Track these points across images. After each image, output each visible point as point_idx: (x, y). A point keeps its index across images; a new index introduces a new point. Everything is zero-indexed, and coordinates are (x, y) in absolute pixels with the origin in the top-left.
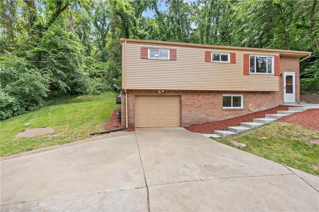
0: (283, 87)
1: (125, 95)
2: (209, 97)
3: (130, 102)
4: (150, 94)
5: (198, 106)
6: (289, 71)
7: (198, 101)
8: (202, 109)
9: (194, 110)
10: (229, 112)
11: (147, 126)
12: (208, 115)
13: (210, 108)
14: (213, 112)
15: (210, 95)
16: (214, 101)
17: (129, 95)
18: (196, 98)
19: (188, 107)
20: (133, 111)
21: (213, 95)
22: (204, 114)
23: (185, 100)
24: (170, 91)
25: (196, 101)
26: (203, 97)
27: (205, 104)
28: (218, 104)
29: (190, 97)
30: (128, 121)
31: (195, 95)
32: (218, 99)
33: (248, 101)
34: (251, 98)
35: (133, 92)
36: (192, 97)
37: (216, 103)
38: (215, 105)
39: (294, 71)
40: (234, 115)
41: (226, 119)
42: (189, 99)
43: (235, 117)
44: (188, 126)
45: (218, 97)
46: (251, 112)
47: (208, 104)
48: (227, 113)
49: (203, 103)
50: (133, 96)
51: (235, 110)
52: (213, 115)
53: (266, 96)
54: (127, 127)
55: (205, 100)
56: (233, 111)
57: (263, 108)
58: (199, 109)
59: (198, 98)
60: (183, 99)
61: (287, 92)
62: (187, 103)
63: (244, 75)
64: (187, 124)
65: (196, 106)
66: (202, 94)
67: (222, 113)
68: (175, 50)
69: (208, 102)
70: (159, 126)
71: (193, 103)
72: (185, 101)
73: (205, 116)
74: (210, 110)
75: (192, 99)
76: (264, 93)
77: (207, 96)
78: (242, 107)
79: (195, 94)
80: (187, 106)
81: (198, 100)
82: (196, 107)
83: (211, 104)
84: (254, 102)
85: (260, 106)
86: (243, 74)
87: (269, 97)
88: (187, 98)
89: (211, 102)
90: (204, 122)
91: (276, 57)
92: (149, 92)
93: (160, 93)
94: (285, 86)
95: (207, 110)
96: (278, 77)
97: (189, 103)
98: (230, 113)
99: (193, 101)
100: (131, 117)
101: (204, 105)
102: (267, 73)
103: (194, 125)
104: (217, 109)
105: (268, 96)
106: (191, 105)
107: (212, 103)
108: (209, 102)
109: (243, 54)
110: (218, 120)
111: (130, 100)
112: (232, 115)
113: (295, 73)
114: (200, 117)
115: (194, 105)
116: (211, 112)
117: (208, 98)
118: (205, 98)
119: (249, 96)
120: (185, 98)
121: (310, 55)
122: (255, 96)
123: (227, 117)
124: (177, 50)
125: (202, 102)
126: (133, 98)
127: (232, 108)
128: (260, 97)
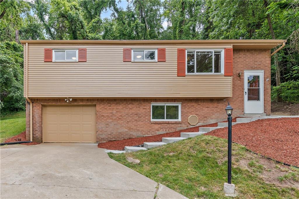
0: (243, 92)
1: (30, 105)
2: (132, 106)
3: (35, 113)
4: (58, 103)
5: (118, 117)
6: (253, 68)
7: (117, 112)
8: (122, 122)
9: (112, 123)
10: (160, 126)
11: (57, 142)
12: (130, 129)
13: (133, 120)
14: (137, 126)
15: (133, 104)
16: (139, 112)
17: (34, 105)
18: (115, 107)
19: (105, 119)
20: (38, 123)
21: (138, 104)
22: (126, 128)
23: (101, 110)
24: (82, 99)
25: (115, 111)
26: (124, 106)
27: (127, 116)
28: (144, 116)
29: (107, 106)
30: (33, 135)
31: (114, 105)
32: (145, 109)
33: (188, 111)
34: (193, 107)
35: (39, 102)
36: (110, 106)
37: (142, 114)
38: (140, 117)
39: (262, 69)
40: (167, 130)
41: (155, 134)
42: (106, 109)
43: (169, 132)
44: (105, 142)
45: (145, 106)
46: (192, 127)
47: (131, 116)
48: (157, 127)
49: (125, 114)
50: (39, 106)
51: (168, 123)
52: (138, 129)
53: (216, 105)
54: (31, 141)
55: (127, 110)
56: (166, 124)
57: (211, 120)
58: (118, 121)
59: (118, 107)
60: (99, 109)
61: (250, 99)
62: (103, 114)
63: (178, 76)
64: (103, 139)
65: (115, 118)
66: (122, 103)
67: (150, 127)
68: (85, 50)
69: (131, 113)
70: (71, 142)
71: (111, 114)
72: (100, 112)
73: (126, 130)
74: (134, 123)
75: (110, 109)
76: (212, 100)
77: (129, 106)
78: (180, 120)
79: (113, 103)
80: (103, 117)
81: (117, 110)
82: (115, 120)
83: (135, 116)
84: (197, 113)
85: (205, 119)
86: (176, 76)
87: (221, 105)
88: (103, 107)
89: (135, 113)
90: (126, 138)
91: (227, 50)
92: (57, 101)
93: (68, 101)
94: (246, 90)
95: (130, 123)
96: (230, 77)
97: (106, 114)
98: (162, 127)
99: (111, 112)
100: (37, 130)
101: (125, 116)
102: (213, 73)
103: (112, 141)
104: (142, 122)
105: (219, 104)
106: (108, 116)
107: (137, 115)
108: (133, 113)
109: (177, 49)
110: (145, 136)
111: (36, 110)
112: (165, 130)
113: (263, 71)
114: (119, 131)
115: (112, 116)
116: (135, 126)
117: (131, 108)
118: (127, 107)
119: (190, 104)
120: (100, 107)
121: (284, 44)
122: (199, 105)
123: (157, 132)
124: (87, 49)
125: (123, 113)
126: (38, 107)
127: (165, 120)
128: (207, 106)
